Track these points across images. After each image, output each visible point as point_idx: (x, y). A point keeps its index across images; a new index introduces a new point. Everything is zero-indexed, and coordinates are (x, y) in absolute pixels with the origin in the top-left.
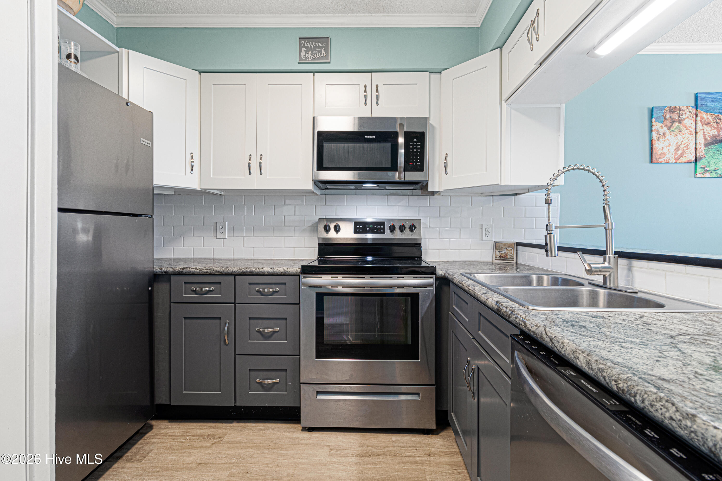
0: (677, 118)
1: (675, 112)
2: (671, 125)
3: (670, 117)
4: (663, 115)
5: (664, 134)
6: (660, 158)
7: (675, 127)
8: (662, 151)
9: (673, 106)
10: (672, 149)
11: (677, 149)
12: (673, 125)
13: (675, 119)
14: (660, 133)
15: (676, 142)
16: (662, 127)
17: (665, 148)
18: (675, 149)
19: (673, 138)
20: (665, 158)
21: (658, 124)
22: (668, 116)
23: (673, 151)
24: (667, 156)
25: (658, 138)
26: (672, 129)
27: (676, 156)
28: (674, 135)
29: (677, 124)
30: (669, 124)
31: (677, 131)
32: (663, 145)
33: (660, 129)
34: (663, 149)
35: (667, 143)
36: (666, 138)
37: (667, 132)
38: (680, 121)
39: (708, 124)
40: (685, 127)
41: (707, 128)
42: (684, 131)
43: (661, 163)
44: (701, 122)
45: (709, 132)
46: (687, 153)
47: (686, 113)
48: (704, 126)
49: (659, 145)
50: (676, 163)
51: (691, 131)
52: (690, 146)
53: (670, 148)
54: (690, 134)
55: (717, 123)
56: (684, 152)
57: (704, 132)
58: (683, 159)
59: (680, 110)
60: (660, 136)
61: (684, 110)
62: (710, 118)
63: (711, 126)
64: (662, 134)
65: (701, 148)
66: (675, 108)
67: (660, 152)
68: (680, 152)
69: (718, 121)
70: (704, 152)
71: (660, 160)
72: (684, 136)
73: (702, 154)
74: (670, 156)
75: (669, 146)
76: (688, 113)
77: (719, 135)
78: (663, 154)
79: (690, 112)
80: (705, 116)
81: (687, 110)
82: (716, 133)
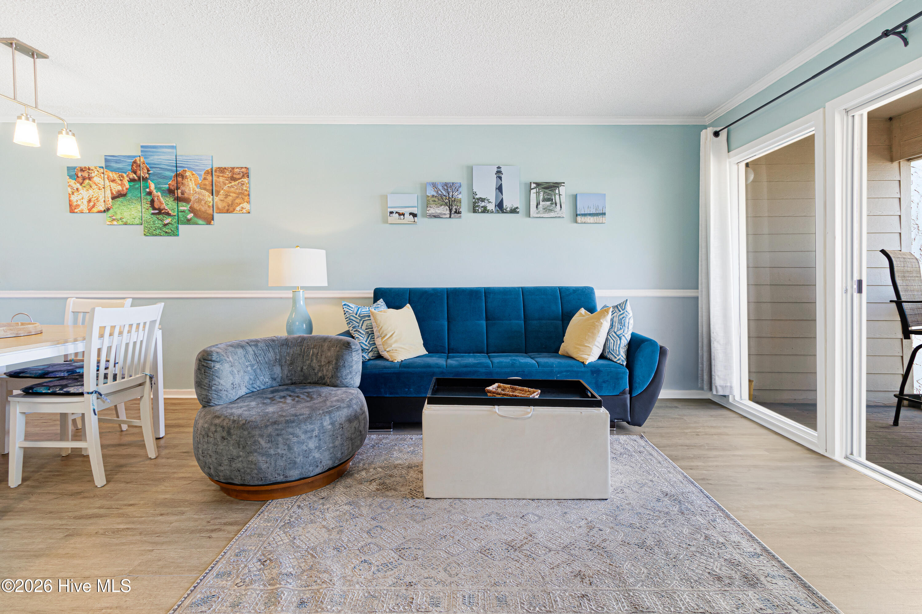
0: (87, 176)
1: (85, 171)
2: (83, 182)
3: (82, 175)
5: (77, 189)
6: (75, 209)
7: (86, 184)
8: (77, 203)
9: (83, 166)
10: (85, 201)
11: (90, 201)
12: (85, 182)
13: (85, 177)
15: (88, 195)
16: (75, 183)
17: (79, 201)
18: (88, 202)
19: (85, 192)
20: (80, 209)
21: (71, 180)
22: (80, 175)
23: (85, 203)
24: (81, 207)
25: (73, 192)
26: (83, 185)
27: (89, 207)
28: (86, 190)
29: (87, 181)
30: (81, 181)
31: (88, 187)
32: (77, 198)
33: (74, 185)
34: (77, 201)
35: (80, 197)
36: (79, 193)
37: (80, 187)
38: (90, 178)
39: (113, 181)
40: (95, 183)
41: (113, 185)
42: (94, 187)
43: (77, 213)
44: (108, 179)
45: (115, 187)
46: (98, 204)
47: (94, 172)
48: (111, 182)
49: (74, 198)
50: (89, 212)
51: (99, 187)
52: (100, 199)
53: (83, 201)
54: (99, 189)
55: (121, 180)
56: (95, 203)
57: (110, 188)
58: (95, 210)
59: (89, 170)
60: (73, 191)
61: (92, 170)
62: (115, 176)
63: (116, 183)
64: (75, 189)
65: (108, 201)
66: (85, 168)
67: (75, 204)
68: (92, 204)
69: (121, 179)
70: (111, 204)
71: (76, 211)
72: (94, 191)
73: (110, 206)
74: (84, 206)
75: (83, 198)
76: (96, 172)
77: (123, 190)
78: (78, 206)
79: (98, 171)
80: (111, 175)
81: (95, 170)
82: (121, 189)
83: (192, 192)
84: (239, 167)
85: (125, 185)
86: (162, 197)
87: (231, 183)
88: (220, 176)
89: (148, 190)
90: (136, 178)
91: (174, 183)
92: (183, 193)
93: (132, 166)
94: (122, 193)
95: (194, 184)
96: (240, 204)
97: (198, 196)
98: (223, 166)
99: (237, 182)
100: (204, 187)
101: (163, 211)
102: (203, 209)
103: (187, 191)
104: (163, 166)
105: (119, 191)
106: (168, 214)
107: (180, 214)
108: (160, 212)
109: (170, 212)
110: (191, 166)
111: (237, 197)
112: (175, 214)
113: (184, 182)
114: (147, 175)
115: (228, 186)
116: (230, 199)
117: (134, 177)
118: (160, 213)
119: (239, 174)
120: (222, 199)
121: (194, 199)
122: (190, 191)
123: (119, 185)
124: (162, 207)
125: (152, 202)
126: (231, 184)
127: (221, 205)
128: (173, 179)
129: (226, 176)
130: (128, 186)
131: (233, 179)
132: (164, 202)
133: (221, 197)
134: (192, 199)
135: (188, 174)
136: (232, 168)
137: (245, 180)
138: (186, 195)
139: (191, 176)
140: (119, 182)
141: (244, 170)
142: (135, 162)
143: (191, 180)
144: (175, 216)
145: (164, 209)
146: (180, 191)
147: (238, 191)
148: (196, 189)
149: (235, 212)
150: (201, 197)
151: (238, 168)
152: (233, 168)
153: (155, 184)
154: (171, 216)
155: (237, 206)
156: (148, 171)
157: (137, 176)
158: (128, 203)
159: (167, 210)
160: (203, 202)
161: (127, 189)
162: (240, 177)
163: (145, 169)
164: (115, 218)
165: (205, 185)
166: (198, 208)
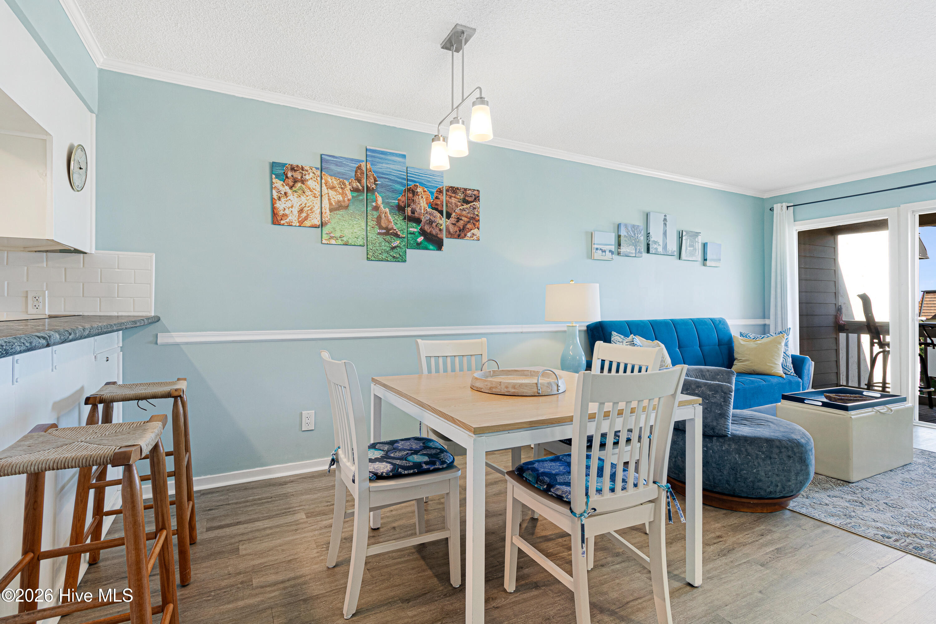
0: (299, 178)
1: (297, 171)
2: (293, 185)
3: (292, 176)
4: (284, 173)
5: (286, 193)
6: (280, 219)
7: (297, 188)
8: (284, 212)
9: (295, 163)
10: (295, 211)
11: (301, 211)
12: (296, 185)
13: (297, 178)
14: (281, 192)
15: (299, 203)
16: (283, 185)
17: (287, 209)
18: (299, 212)
19: (296, 199)
20: (287, 220)
21: (278, 181)
22: (289, 175)
23: (296, 213)
24: (290, 218)
25: (279, 197)
26: (294, 189)
27: (300, 219)
28: (297, 196)
29: (299, 185)
30: (291, 184)
31: (300, 192)
32: (285, 205)
33: (281, 188)
34: (285, 209)
35: (289, 204)
36: (288, 198)
37: (289, 192)
38: (303, 182)
39: (333, 188)
40: (309, 189)
41: (332, 193)
42: (308, 193)
43: (283, 225)
44: (326, 185)
45: (335, 197)
46: (312, 216)
47: (309, 174)
48: (329, 189)
49: (280, 205)
50: (300, 226)
51: (315, 194)
52: (314, 209)
53: (293, 210)
54: (315, 197)
55: (342, 188)
56: (308, 215)
57: (329, 196)
58: (308, 223)
59: (303, 170)
60: (280, 195)
61: (307, 171)
62: (335, 182)
63: (336, 191)
64: (283, 193)
65: (326, 213)
66: (297, 166)
67: (281, 213)
68: (304, 215)
69: (343, 186)
70: (329, 217)
71: (282, 222)
72: (308, 198)
73: (326, 219)
74: (293, 218)
75: (292, 207)
76: (311, 174)
77: (344, 201)
78: (285, 216)
79: (313, 173)
80: (330, 180)
81: (310, 171)
82: (341, 199)
83: (423, 211)
84: (471, 188)
85: (346, 195)
86: (390, 214)
87: (463, 205)
88: (452, 197)
89: (374, 204)
90: (360, 188)
91: (404, 199)
92: (413, 212)
93: (356, 172)
94: (343, 204)
95: (425, 203)
96: (471, 230)
97: (429, 216)
98: (456, 185)
99: (469, 205)
100: (436, 207)
101: (391, 231)
102: (434, 232)
103: (417, 209)
105: (339, 202)
106: (397, 235)
108: (389, 232)
109: (399, 233)
111: (469, 222)
112: (405, 236)
113: (415, 198)
114: (374, 186)
115: (460, 209)
116: (461, 223)
117: (357, 185)
118: (387, 233)
119: (471, 196)
120: (454, 223)
121: (425, 220)
122: (421, 210)
123: (340, 194)
124: (390, 227)
125: (379, 219)
126: (463, 207)
127: (452, 229)
128: (403, 194)
129: (458, 197)
130: (350, 197)
131: (466, 202)
132: (392, 221)
133: (453, 220)
134: (423, 220)
135: (419, 190)
136: (464, 189)
137: (477, 203)
138: (416, 215)
139: (422, 192)
140: (340, 191)
141: (476, 192)
142: (359, 168)
143: (422, 197)
144: (404, 238)
145: (392, 229)
146: (410, 209)
147: (469, 215)
148: (427, 208)
149: (466, 238)
150: (433, 219)
151: (470, 190)
152: (466, 190)
154: (400, 238)
155: (468, 232)
156: (375, 181)
157: (361, 185)
159: (396, 230)
160: (434, 224)
161: (349, 200)
162: (473, 200)
163: (372, 178)
165: (437, 204)
166: (428, 231)
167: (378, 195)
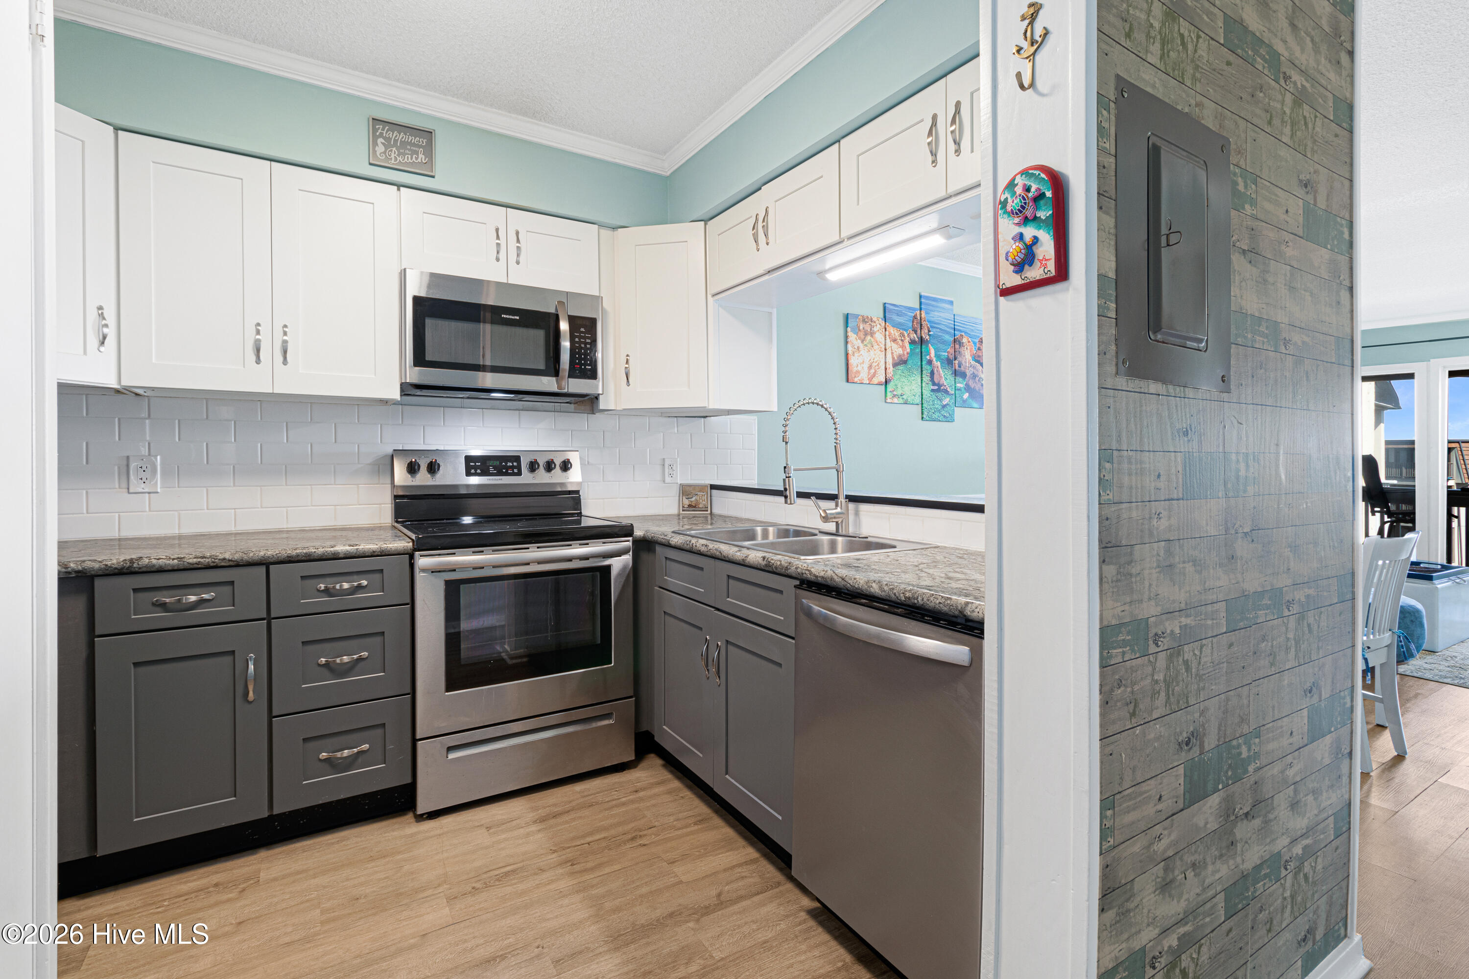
0: (869, 330)
1: (867, 322)
3: (864, 328)
4: (858, 325)
5: (858, 348)
6: (855, 377)
7: (867, 341)
8: (857, 369)
9: (865, 314)
10: (866, 366)
11: (870, 367)
12: (866, 338)
13: (867, 331)
15: (869, 358)
16: (856, 339)
17: (858, 366)
18: (868, 367)
19: (866, 353)
20: (859, 378)
21: (853, 334)
22: (861, 328)
23: (866, 369)
24: (862, 375)
25: (854, 352)
26: (865, 343)
27: (869, 376)
28: (867, 350)
29: (869, 338)
30: (863, 337)
31: (869, 346)
32: (858, 361)
33: (855, 342)
34: (856, 366)
35: (860, 360)
36: (859, 353)
37: (861, 345)
38: (871, 334)
39: (895, 340)
40: (877, 342)
41: (894, 345)
42: (876, 347)
43: (854, 383)
44: (889, 338)
45: (896, 351)
46: (879, 372)
47: (876, 325)
48: (892, 342)
49: (854, 361)
50: (869, 384)
51: (881, 348)
52: (880, 365)
53: (864, 366)
54: (881, 351)
55: (902, 340)
56: (875, 372)
57: (891, 350)
58: (875, 380)
59: (871, 321)
60: (854, 350)
61: (875, 322)
62: (897, 334)
63: (897, 343)
64: (856, 347)
65: (889, 368)
66: (868, 317)
67: (855, 369)
68: (872, 371)
69: (902, 338)
70: (892, 373)
71: (855, 379)
72: (876, 352)
73: (891, 375)
74: (864, 375)
75: (863, 362)
76: (878, 326)
77: (904, 355)
78: (858, 372)
79: (879, 324)
80: (892, 332)
81: (877, 322)
82: (902, 352)
85: (906, 347)
86: (941, 368)
89: (928, 357)
90: (916, 339)
91: (952, 351)
92: (960, 365)
93: (913, 322)
94: (903, 358)
95: (969, 354)
97: (972, 370)
100: (979, 359)
101: (942, 388)
102: (977, 388)
103: (963, 362)
104: (943, 326)
105: (900, 356)
106: (947, 392)
107: (957, 392)
108: (939, 389)
109: (948, 390)
110: (968, 331)
112: (953, 392)
113: (961, 350)
114: (928, 337)
117: (914, 337)
118: (938, 390)
121: (969, 375)
122: (966, 363)
123: (901, 347)
124: (941, 382)
125: (932, 374)
128: (951, 345)
130: (909, 350)
132: (942, 376)
135: (965, 340)
138: (962, 369)
139: (967, 343)
140: (900, 343)
143: (967, 349)
144: (952, 394)
145: (943, 384)
146: (957, 362)
148: (971, 361)
150: (976, 373)
153: (935, 349)
154: (949, 395)
156: (929, 331)
157: (917, 336)
158: (909, 373)
159: (946, 386)
160: (977, 379)
161: (908, 353)
163: (925, 328)
164: (896, 393)
165: (979, 356)
166: (972, 387)
167: (931, 347)
